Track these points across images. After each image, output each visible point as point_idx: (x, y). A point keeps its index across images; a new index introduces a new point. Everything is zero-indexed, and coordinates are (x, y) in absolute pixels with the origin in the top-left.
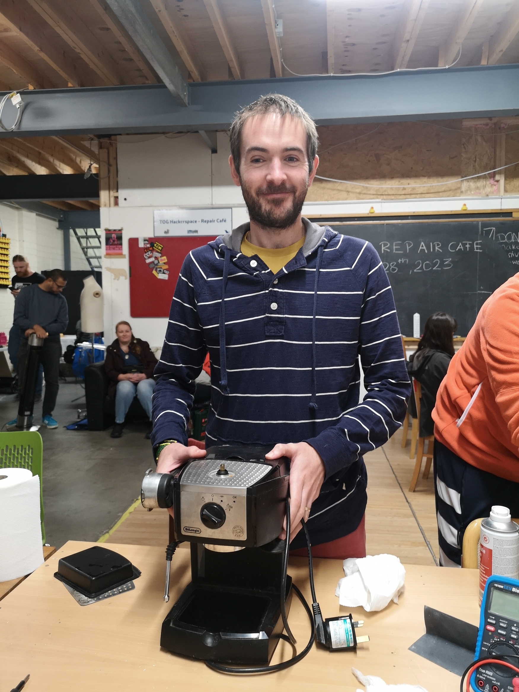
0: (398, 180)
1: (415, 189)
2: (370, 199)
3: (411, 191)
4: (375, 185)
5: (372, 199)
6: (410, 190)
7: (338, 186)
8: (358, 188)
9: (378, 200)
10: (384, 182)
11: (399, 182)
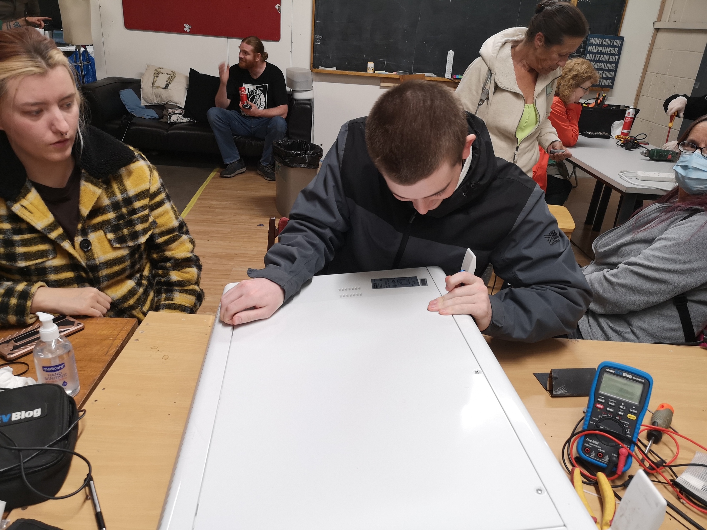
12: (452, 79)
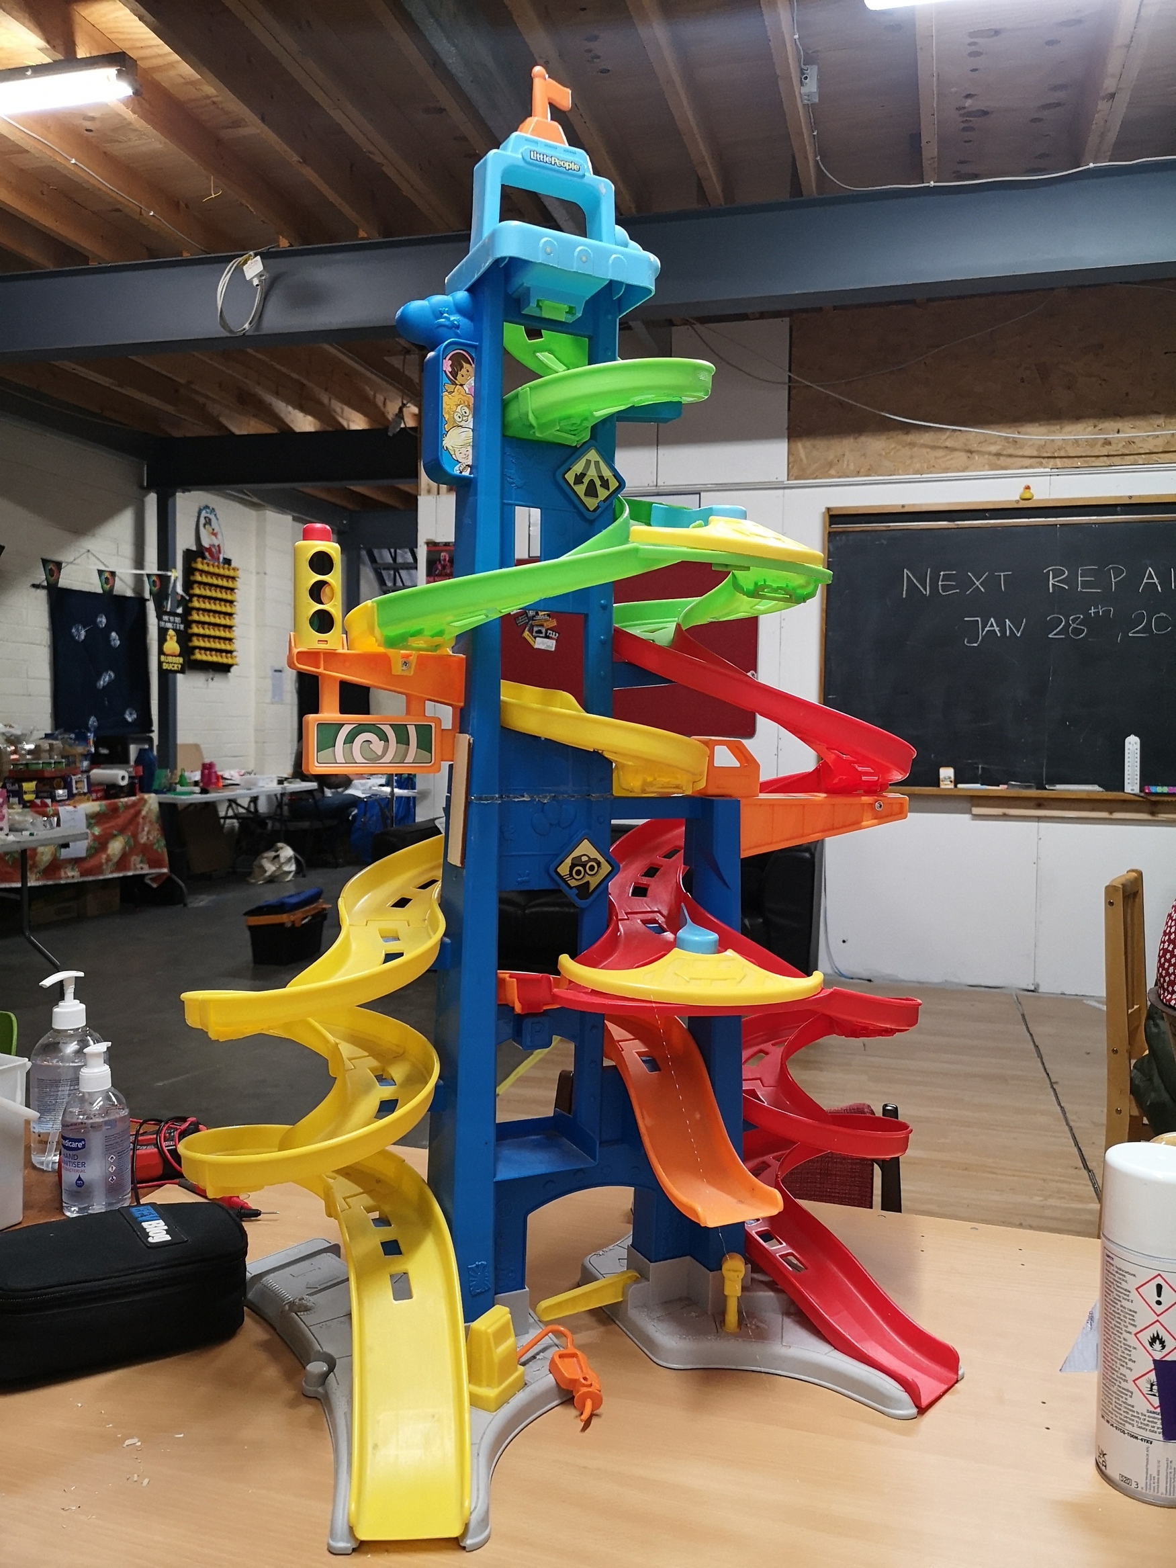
0: (1091, 422)
1: (1134, 442)
2: (1022, 468)
3: (1124, 446)
4: (1035, 435)
5: (1026, 468)
6: (1121, 445)
7: (946, 439)
8: (995, 443)
9: (1042, 470)
10: (1058, 427)
11: (1095, 427)
12: (1142, 794)
